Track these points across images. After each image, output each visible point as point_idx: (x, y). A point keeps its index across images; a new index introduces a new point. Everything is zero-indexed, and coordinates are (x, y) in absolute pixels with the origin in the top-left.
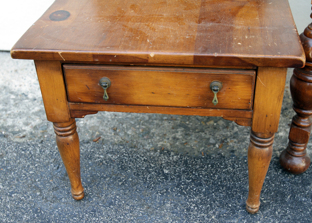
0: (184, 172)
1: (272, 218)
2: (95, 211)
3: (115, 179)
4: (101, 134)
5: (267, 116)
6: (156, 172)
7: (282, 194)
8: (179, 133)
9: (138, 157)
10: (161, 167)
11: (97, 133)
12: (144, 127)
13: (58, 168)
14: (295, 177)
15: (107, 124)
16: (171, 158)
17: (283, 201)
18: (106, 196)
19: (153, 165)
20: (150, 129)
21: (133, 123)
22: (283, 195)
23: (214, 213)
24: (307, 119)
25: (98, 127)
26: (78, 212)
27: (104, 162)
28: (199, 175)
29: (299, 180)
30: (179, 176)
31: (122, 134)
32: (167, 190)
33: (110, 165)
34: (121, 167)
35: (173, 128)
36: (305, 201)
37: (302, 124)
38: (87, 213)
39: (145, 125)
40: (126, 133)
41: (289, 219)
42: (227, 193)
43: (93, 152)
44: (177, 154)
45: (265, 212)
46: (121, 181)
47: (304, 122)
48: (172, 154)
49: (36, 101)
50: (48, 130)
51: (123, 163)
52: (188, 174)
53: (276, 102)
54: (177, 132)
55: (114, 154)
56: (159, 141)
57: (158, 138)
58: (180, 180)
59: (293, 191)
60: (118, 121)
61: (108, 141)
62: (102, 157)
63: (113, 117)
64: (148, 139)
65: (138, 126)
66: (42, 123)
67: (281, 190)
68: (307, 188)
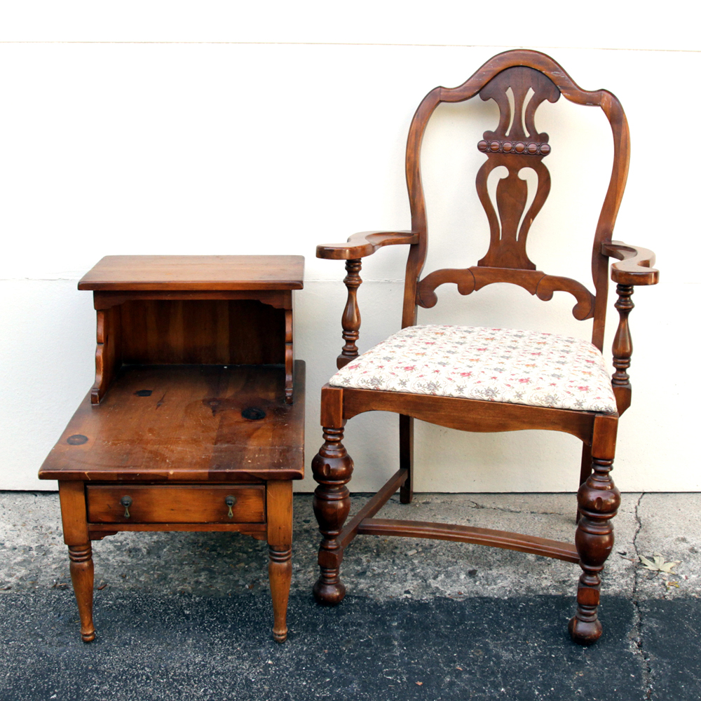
0: (207, 611)
1: (301, 645)
2: (108, 651)
3: (129, 623)
4: (108, 581)
5: (280, 528)
6: (175, 613)
8: (203, 577)
9: (154, 601)
10: (181, 609)
11: (102, 581)
12: (159, 572)
13: (59, 616)
14: (330, 608)
15: (113, 571)
16: (193, 600)
17: (314, 630)
18: (119, 637)
19: (171, 608)
20: (166, 575)
21: (145, 569)
22: (315, 625)
23: (240, 645)
24: (334, 541)
25: (103, 575)
26: (90, 653)
27: (114, 607)
28: (224, 613)
29: (333, 611)
30: (203, 616)
31: (133, 581)
32: (188, 629)
33: (122, 610)
34: (135, 611)
35: (195, 572)
36: (337, 629)
37: (330, 547)
38: (99, 653)
39: (160, 571)
40: (137, 580)
41: (318, 644)
42: (255, 628)
43: (100, 598)
44: (200, 596)
45: (294, 641)
46: (135, 624)
47: (332, 544)
48: (194, 596)
49: (16, 551)
50: (38, 581)
51: (136, 607)
52: (212, 613)
53: (286, 513)
54: (201, 576)
55: (125, 599)
56: (178, 585)
57: (177, 583)
58: (204, 618)
59: (326, 621)
60: (126, 568)
61: (116, 588)
62: (111, 602)
63: (120, 564)
64: (165, 584)
65: (152, 572)
66: (30, 574)
67: (313, 621)
68: (341, 617)
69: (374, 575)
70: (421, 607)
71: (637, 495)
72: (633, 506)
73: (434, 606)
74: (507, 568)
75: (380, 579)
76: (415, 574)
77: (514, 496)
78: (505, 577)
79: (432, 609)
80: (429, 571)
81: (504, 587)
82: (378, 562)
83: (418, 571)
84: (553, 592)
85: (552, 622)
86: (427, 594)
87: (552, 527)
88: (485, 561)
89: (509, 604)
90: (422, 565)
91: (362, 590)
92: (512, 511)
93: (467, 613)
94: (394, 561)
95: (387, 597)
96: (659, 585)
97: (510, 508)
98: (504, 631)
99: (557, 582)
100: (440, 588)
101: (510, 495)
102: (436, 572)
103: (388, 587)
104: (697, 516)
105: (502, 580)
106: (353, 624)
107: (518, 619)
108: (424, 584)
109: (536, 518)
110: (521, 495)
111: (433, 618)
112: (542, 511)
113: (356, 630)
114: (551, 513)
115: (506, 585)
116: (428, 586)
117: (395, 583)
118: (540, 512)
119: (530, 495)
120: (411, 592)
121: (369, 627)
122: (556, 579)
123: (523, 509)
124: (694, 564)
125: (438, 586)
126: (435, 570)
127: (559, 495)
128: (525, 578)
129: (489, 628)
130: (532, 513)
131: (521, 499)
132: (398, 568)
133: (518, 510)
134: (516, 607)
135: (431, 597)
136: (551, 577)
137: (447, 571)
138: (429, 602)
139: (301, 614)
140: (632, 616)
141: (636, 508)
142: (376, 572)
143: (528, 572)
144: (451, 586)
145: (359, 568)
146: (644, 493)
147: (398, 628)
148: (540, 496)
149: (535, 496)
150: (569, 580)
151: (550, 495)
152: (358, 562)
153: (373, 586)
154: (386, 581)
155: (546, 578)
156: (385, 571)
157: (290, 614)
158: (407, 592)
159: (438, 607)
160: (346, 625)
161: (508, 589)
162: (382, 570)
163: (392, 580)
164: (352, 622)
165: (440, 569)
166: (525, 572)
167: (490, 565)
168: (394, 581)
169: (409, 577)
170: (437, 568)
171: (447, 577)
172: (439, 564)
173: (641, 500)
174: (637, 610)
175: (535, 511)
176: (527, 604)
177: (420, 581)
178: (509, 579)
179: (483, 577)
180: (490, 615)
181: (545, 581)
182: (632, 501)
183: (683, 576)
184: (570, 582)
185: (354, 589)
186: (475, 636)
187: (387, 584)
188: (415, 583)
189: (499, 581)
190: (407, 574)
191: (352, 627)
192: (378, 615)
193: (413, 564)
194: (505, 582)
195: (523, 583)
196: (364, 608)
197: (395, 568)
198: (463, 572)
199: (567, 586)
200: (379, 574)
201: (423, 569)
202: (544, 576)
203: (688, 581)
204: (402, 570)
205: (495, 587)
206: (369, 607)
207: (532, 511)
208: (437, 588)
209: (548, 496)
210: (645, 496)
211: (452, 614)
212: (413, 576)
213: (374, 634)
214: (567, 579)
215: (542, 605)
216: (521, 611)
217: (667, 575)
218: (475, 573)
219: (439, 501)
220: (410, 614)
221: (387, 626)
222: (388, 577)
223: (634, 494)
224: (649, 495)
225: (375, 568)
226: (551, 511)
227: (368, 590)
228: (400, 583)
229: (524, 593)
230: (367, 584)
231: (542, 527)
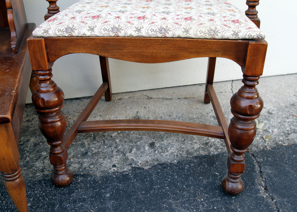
5: (4, 159)
7: (52, 205)
14: (64, 189)
24: (59, 147)
29: (66, 191)
36: (68, 207)
37: (56, 152)
47: (58, 150)
59: (61, 201)
67: (52, 202)
68: (71, 195)
69: (93, 154)
70: (123, 177)
71: (230, 82)
72: (230, 88)
73: (132, 176)
74: (172, 138)
75: (96, 157)
76: (118, 150)
77: (167, 89)
78: (172, 145)
79: (130, 179)
80: (126, 146)
81: (173, 153)
82: (95, 144)
83: (119, 148)
84: (203, 153)
85: (208, 178)
86: (127, 165)
87: (192, 106)
88: (158, 135)
89: (179, 167)
90: (121, 143)
91: (85, 168)
92: (167, 99)
93: (154, 179)
94: (104, 142)
95: (102, 172)
96: (260, 139)
97: (166, 97)
98: (180, 191)
99: (202, 145)
100: (134, 159)
101: (165, 89)
102: (131, 147)
103: (102, 163)
104: (264, 91)
105: (171, 148)
106: (80, 200)
107: (187, 179)
108: (124, 157)
109: (182, 102)
110: (171, 88)
111: (133, 186)
112: (184, 97)
113: (82, 206)
114: (189, 98)
115: (174, 151)
116: (127, 159)
117: (106, 159)
118: (183, 98)
119: (175, 88)
120: (117, 165)
121: (90, 201)
122: (202, 143)
123: (173, 97)
124: (273, 121)
125: (132, 157)
126: (130, 146)
127: (191, 86)
128: (184, 144)
129: (170, 190)
130: (179, 99)
131: (171, 91)
132: (107, 147)
133: (171, 98)
134: (183, 169)
135: (130, 168)
136: (199, 142)
137: (137, 145)
138: (129, 173)
139: (44, 197)
140: (254, 166)
141: (231, 89)
142: (94, 152)
143: (185, 140)
144: (141, 157)
145: (83, 150)
146: (233, 81)
147: (110, 199)
148: (180, 88)
149: (178, 88)
150: (209, 142)
151: (186, 87)
152: (83, 145)
153: (93, 164)
154: (100, 158)
155: (196, 143)
156: (100, 150)
157: (37, 197)
158: (114, 166)
159: (136, 176)
160: (75, 202)
161: (176, 154)
162: (97, 150)
163: (104, 157)
164: (79, 199)
165: (133, 144)
166: (183, 140)
167: (162, 138)
168: (106, 157)
169: (115, 153)
170: (131, 144)
171: (137, 150)
172: (132, 141)
173: (233, 85)
174: (255, 161)
175: (180, 97)
176: (190, 166)
177: (121, 155)
178: (175, 146)
179: (159, 147)
180: (169, 178)
181: (196, 145)
182: (229, 86)
183: (270, 130)
184: (210, 143)
185: (80, 168)
186: (162, 199)
187: (101, 160)
188: (119, 158)
189: (169, 148)
190: (113, 151)
191: (79, 203)
192: (96, 189)
193: (116, 143)
194: (173, 149)
195: (183, 148)
196: (87, 185)
197: (106, 147)
198: (147, 145)
199: (209, 146)
200: (96, 153)
201: (122, 146)
202: (194, 141)
203: (274, 133)
204: (110, 148)
205: (167, 153)
206: (90, 183)
207: (179, 97)
208: (132, 159)
209: (185, 87)
210: (234, 82)
211: (144, 181)
212: (117, 152)
213: (94, 207)
214: (208, 141)
215: (199, 165)
216: (187, 172)
217: (261, 131)
218: (154, 145)
219: (127, 97)
220: (117, 186)
221: (103, 199)
222: (101, 155)
223: (228, 82)
224: (236, 81)
225: (93, 149)
226: (189, 97)
227: (89, 168)
228: (109, 159)
229: (186, 156)
230: (89, 162)
231: (186, 107)
